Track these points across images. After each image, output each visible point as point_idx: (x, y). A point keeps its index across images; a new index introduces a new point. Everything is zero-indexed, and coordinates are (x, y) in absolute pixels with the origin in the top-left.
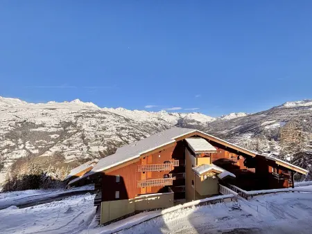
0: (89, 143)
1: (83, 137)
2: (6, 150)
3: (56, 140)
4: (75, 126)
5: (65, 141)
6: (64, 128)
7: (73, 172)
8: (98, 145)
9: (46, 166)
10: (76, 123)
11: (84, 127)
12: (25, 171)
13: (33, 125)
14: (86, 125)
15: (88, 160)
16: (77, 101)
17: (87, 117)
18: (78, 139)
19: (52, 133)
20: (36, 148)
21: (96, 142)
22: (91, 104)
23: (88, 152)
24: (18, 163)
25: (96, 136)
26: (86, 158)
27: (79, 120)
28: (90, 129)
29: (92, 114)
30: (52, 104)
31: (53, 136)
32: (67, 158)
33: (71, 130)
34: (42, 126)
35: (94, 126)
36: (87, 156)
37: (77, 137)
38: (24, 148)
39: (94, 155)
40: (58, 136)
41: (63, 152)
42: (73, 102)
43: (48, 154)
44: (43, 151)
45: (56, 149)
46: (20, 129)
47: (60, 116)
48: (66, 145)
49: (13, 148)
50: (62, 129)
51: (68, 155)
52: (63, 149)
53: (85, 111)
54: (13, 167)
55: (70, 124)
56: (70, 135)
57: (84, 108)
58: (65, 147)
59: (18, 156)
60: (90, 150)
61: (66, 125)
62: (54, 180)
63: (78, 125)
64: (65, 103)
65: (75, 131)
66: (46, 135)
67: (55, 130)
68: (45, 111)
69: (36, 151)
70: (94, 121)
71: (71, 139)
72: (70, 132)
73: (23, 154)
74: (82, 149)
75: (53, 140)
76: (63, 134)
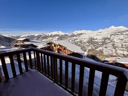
0: (117, 48)
1: (113, 45)
2: (87, 46)
3: (101, 45)
4: (110, 40)
5: (104, 46)
6: (104, 40)
7: (107, 59)
8: (123, 50)
9: (97, 54)
10: (110, 38)
11: (115, 40)
12: (91, 53)
13: (94, 39)
14: (116, 39)
15: (115, 56)
16: (113, 27)
17: (118, 34)
18: (111, 46)
19: (99, 42)
20: (94, 47)
21: (122, 49)
22: (121, 27)
23: (115, 52)
24: (89, 50)
25: (122, 45)
26: (113, 55)
27: (112, 37)
28: (119, 41)
29: (121, 33)
30: (100, 30)
31: (99, 43)
32: (104, 53)
33: (107, 41)
34: (96, 39)
35: (122, 40)
36: (115, 54)
37: (110, 45)
38: (91, 46)
39: (119, 55)
40: (102, 43)
41: (103, 50)
42: (110, 28)
43: (97, 50)
44: (96, 48)
45: (100, 48)
46: (90, 40)
47: (103, 35)
48: (105, 48)
49: (88, 46)
50: (103, 40)
51: (105, 52)
52: (103, 49)
53: (116, 32)
54: (88, 51)
55: (107, 38)
56: (107, 44)
57: (116, 30)
58: (104, 48)
59: (90, 49)
60: (117, 52)
61: (105, 39)
62: (99, 59)
63: (111, 39)
64: (106, 29)
65: (109, 42)
66: (97, 43)
67: (101, 41)
68: (97, 34)
69: (94, 48)
70: (122, 37)
71: (107, 45)
72: (106, 42)
73: (90, 48)
74: (112, 51)
75: (100, 45)
76: (104, 43)
